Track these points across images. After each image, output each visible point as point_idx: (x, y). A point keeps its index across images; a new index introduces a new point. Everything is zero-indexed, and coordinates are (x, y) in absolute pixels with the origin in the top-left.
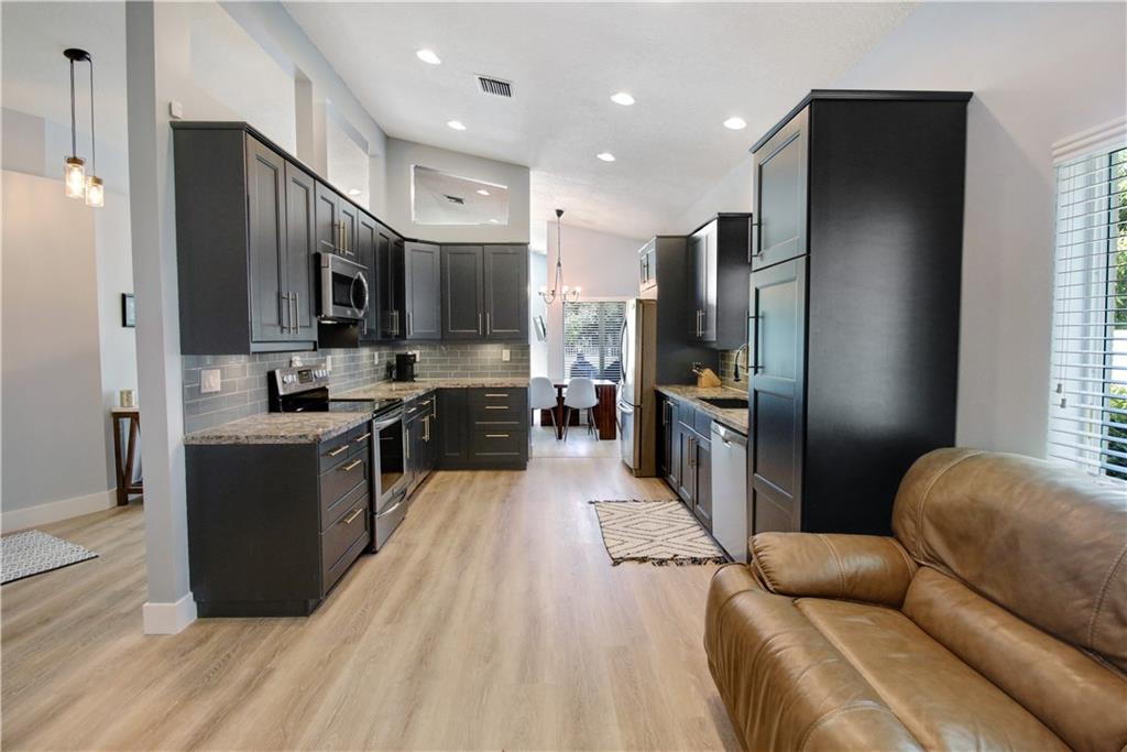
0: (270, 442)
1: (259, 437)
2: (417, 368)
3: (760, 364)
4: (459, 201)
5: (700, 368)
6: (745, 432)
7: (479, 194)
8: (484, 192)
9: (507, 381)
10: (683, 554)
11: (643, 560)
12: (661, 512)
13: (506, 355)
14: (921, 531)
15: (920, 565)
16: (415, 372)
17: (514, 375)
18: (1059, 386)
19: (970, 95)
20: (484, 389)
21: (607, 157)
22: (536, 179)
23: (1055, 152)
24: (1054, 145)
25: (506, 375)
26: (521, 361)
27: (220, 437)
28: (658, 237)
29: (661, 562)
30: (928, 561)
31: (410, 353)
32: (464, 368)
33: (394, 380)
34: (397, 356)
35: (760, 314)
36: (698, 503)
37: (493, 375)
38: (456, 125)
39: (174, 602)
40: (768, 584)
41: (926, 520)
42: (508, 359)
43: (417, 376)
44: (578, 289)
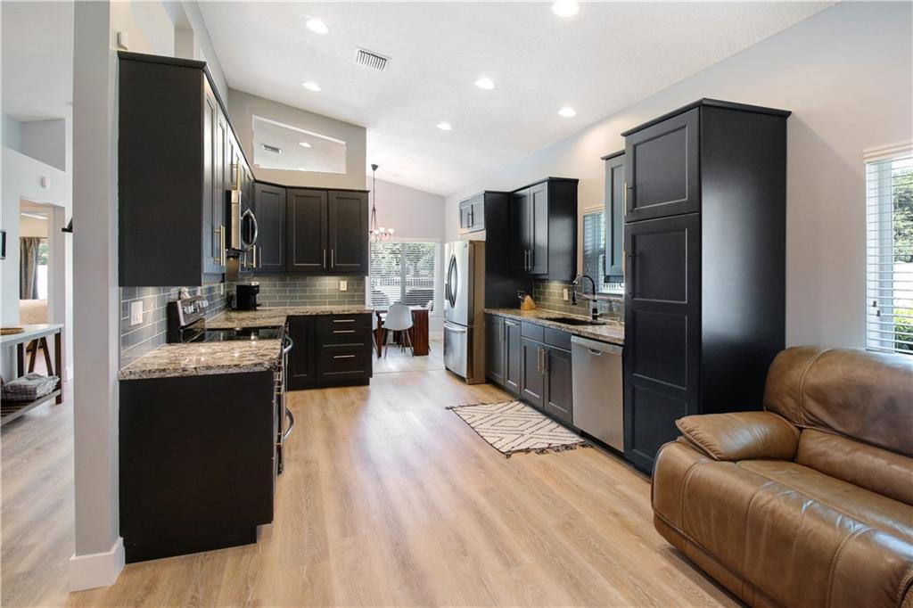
0: (222, 372)
1: (209, 368)
2: (259, 298)
3: (638, 291)
4: (276, 150)
5: (524, 295)
6: (621, 343)
7: (302, 146)
8: (305, 145)
9: (353, 309)
10: (555, 443)
11: (527, 451)
12: (509, 412)
13: (343, 285)
14: (801, 404)
15: (801, 429)
16: (258, 302)
17: (350, 303)
18: (875, 302)
19: (790, 112)
20: (332, 316)
21: (445, 126)
22: (371, 138)
23: (866, 156)
24: (865, 151)
25: (343, 303)
26: (357, 290)
27: (164, 370)
28: (486, 192)
29: (542, 451)
30: (809, 425)
31: (253, 284)
32: (301, 298)
33: (234, 310)
34: (238, 286)
35: (637, 253)
36: (550, 401)
37: (331, 303)
38: (312, 86)
39: (109, 550)
40: (712, 454)
41: (806, 397)
42: (345, 289)
43: (259, 305)
44: (391, 231)
